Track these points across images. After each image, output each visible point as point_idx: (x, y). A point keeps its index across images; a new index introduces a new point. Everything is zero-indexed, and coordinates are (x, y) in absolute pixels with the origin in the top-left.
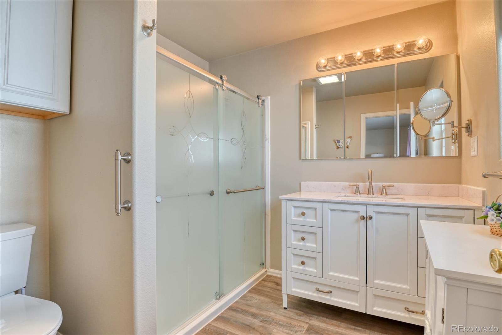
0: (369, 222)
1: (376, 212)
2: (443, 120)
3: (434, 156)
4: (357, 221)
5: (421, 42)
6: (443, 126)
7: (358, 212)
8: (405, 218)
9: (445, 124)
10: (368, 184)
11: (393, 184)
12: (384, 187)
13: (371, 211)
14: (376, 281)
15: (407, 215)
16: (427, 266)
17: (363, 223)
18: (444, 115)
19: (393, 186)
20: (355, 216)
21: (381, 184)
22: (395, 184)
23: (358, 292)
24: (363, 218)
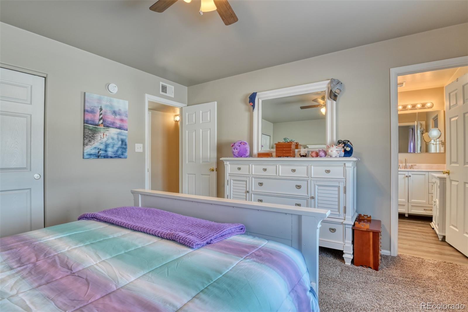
0: (409, 178)
1: (412, 174)
2: (438, 140)
3: (432, 152)
4: (404, 178)
5: (429, 105)
6: (438, 142)
7: (405, 174)
8: (423, 176)
9: (439, 141)
10: (404, 164)
11: (416, 164)
12: (412, 166)
13: (410, 174)
14: (412, 200)
15: (425, 175)
16: (433, 193)
17: (407, 178)
18: (439, 138)
19: (416, 165)
20: (403, 176)
21: (410, 164)
22: (417, 164)
23: (404, 205)
24: (406, 176)
